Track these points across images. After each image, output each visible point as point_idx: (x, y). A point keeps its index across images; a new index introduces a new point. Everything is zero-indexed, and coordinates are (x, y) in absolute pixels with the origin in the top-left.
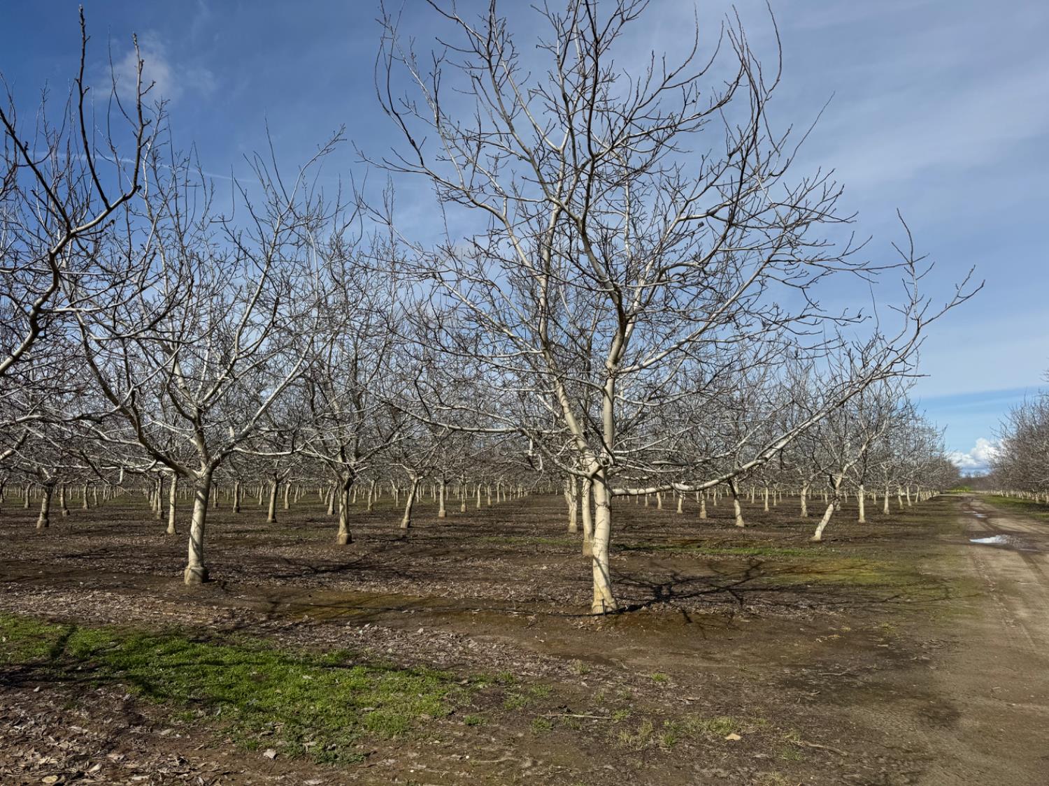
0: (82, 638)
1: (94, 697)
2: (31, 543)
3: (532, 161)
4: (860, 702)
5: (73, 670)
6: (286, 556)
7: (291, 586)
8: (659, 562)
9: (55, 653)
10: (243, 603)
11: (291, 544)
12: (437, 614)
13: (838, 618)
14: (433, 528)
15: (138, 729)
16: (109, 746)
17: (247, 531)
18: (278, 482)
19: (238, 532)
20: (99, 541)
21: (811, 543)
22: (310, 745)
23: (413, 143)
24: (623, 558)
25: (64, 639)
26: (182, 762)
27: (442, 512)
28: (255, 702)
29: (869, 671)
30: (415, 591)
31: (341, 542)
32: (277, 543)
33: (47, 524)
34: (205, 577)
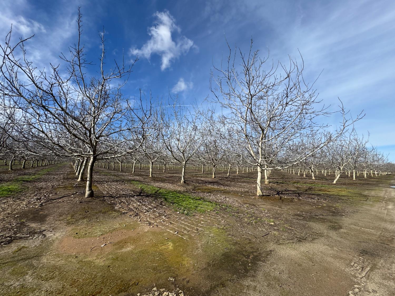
0: (161, 191)
1: (157, 200)
2: (162, 175)
3: (239, 97)
4: (314, 222)
5: (157, 196)
6: (202, 179)
7: (200, 185)
8: (284, 186)
9: (156, 193)
10: (190, 187)
11: (204, 177)
12: (224, 193)
13: (324, 203)
14: (235, 176)
15: (160, 206)
16: (155, 207)
17: (198, 174)
18: (204, 165)
19: (196, 174)
20: (172, 175)
21: (332, 184)
22: (186, 212)
23: (217, 97)
24: (275, 185)
25: (158, 191)
26: (164, 212)
27: (237, 173)
28: (180, 204)
29: (323, 215)
30: (222, 188)
31: (213, 177)
32: (202, 177)
33: (165, 171)
34: (185, 182)
